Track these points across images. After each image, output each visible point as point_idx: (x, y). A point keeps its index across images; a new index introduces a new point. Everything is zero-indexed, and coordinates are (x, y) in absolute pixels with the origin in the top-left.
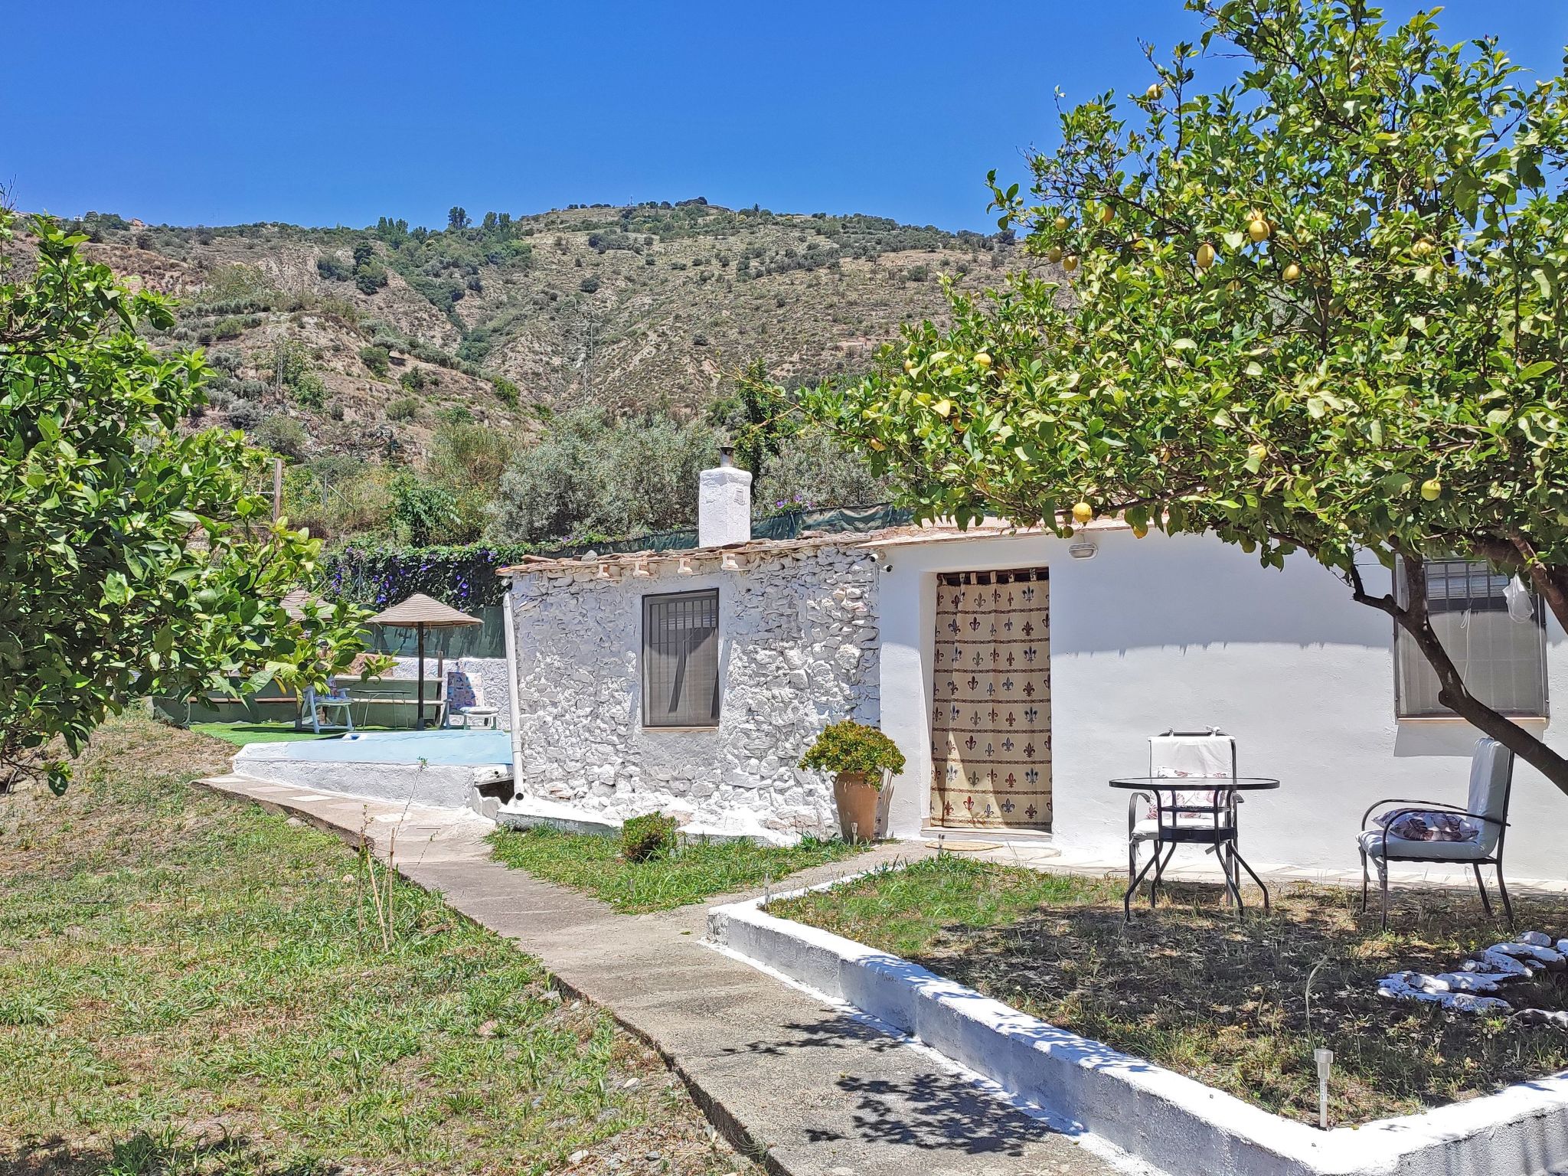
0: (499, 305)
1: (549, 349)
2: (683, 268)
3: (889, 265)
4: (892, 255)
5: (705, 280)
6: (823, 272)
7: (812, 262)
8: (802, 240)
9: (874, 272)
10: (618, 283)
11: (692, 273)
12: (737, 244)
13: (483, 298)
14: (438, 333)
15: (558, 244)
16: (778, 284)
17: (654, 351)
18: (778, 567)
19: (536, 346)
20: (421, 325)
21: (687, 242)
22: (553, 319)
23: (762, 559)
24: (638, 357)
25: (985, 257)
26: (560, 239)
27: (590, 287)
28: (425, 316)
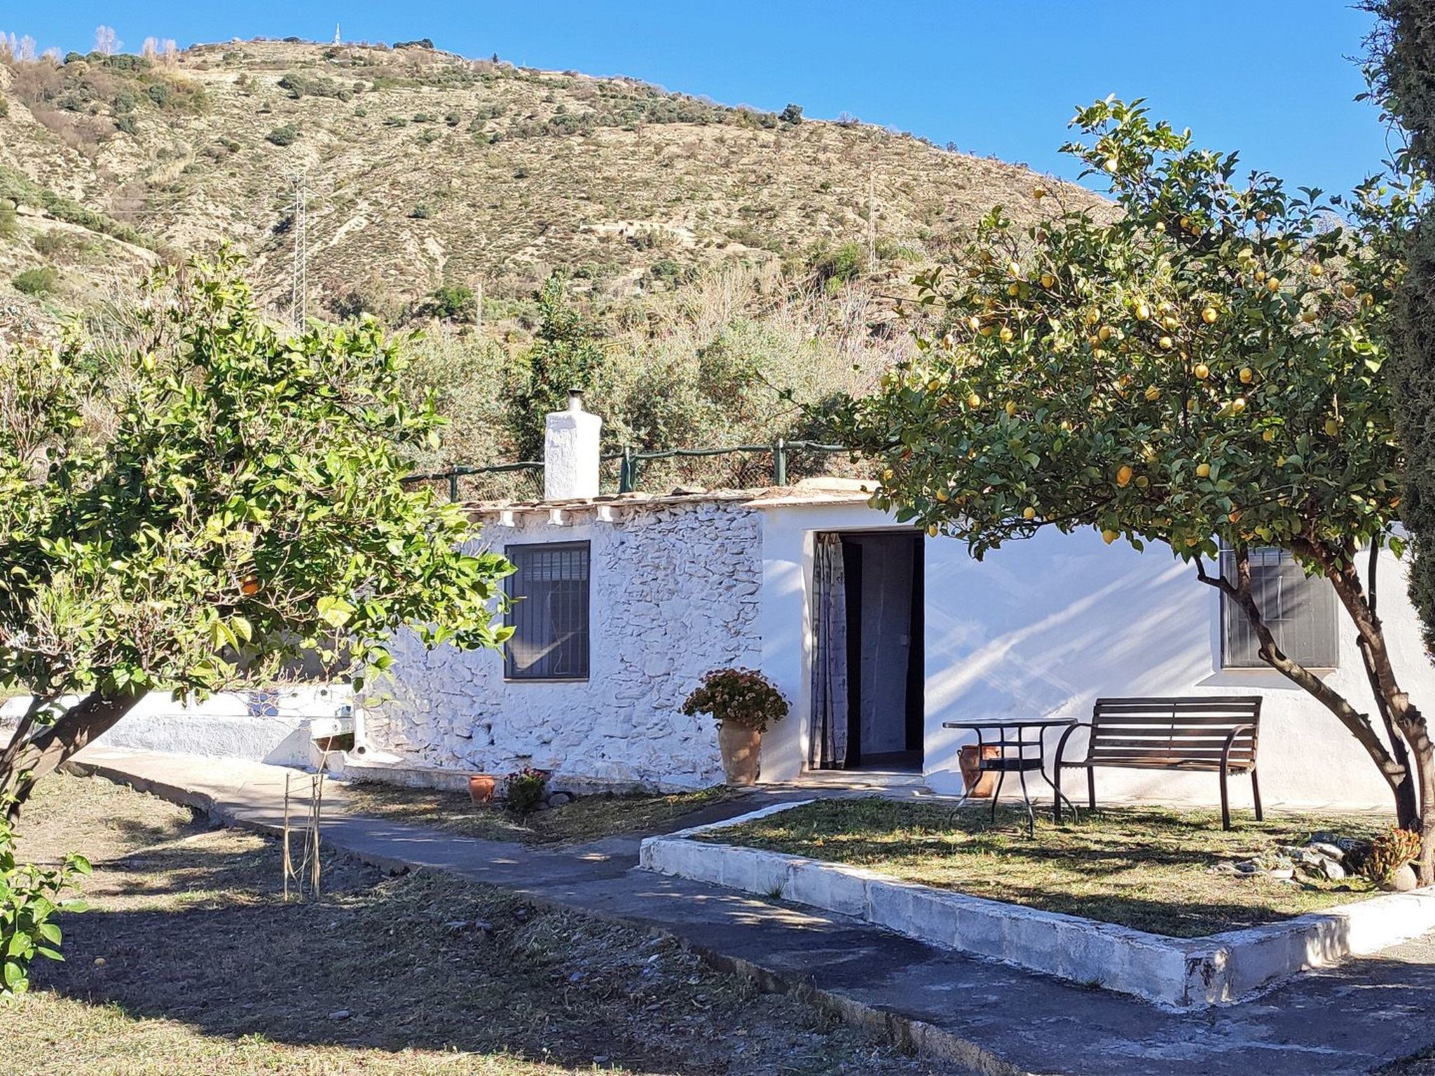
0: (162, 154)
1: (228, 212)
2: (401, 125)
3: (655, 138)
4: (659, 126)
5: (429, 141)
6: (576, 140)
7: (563, 125)
8: (549, 100)
9: (637, 144)
10: (319, 136)
11: (413, 130)
12: (470, 100)
13: (140, 144)
14: (78, 183)
15: (240, 82)
16: (524, 152)
17: (365, 222)
18: (654, 520)
19: (211, 208)
20: (54, 172)
21: (407, 93)
22: (233, 175)
23: (637, 512)
24: (345, 228)
25: (766, 136)
26: (244, 77)
27: (280, 139)
28: (59, 161)
